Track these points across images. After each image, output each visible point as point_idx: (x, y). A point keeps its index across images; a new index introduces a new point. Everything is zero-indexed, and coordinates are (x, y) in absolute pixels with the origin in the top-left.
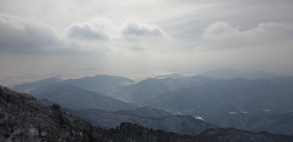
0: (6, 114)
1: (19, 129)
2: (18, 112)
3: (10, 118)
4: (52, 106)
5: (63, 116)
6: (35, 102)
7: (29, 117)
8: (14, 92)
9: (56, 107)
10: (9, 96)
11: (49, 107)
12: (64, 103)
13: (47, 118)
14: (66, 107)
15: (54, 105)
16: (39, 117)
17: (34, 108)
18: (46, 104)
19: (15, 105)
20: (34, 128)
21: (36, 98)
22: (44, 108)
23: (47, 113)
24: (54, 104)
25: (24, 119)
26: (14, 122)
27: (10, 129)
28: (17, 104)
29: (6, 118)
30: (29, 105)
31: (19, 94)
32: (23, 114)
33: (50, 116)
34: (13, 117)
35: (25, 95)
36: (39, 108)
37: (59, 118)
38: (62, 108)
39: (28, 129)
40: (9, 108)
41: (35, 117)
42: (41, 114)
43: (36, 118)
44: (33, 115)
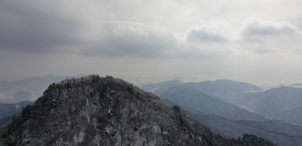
0: (136, 110)
1: (145, 125)
2: (145, 109)
3: (138, 113)
4: (173, 107)
5: (183, 118)
6: (158, 101)
7: (154, 115)
8: (142, 91)
9: (176, 108)
10: (138, 94)
11: (170, 108)
12: (184, 105)
13: (168, 118)
14: (185, 109)
15: (175, 106)
16: (162, 116)
17: (158, 107)
18: (167, 104)
19: (143, 103)
20: (157, 126)
21: (159, 98)
22: (166, 108)
23: (168, 113)
24: (175, 105)
25: (149, 117)
26: (142, 118)
27: (138, 124)
28: (144, 102)
29: (136, 114)
30: (154, 104)
31: (146, 93)
32: (148, 111)
33: (171, 117)
34: (141, 113)
35: (150, 95)
36: (162, 107)
37: (180, 120)
38: (182, 110)
39: (152, 126)
40: (138, 104)
41: (158, 115)
42: (163, 114)
43: (159, 117)
44: (157, 113)
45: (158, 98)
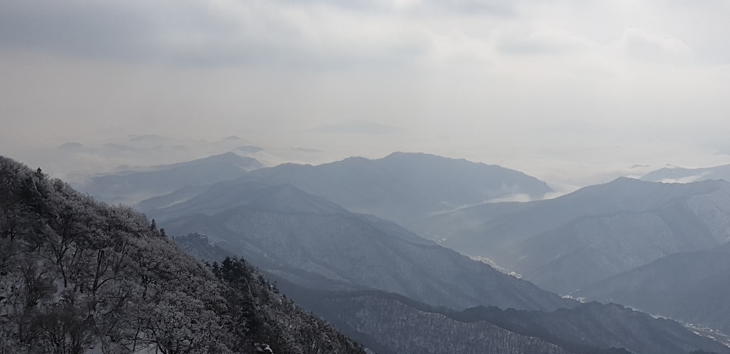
0: (58, 283)
1: (100, 344)
2: (97, 277)
3: (69, 298)
4: (220, 265)
5: (258, 308)
6: (158, 243)
7: (137, 301)
8: (88, 203)
9: (234, 271)
10: (69, 216)
11: (207, 268)
12: (266, 255)
13: (199, 310)
14: (270, 271)
15: (227, 262)
16: (172, 302)
17: (156, 267)
18: (197, 256)
19: (90, 251)
20: (151, 345)
21: (162, 230)
22: (191, 272)
23: (199, 290)
24: (228, 259)
25: (117, 309)
26: (84, 316)
27: (68, 340)
28: (95, 248)
29: (58, 298)
30: (138, 255)
31: (103, 212)
32: (114, 286)
33: (211, 305)
34: (81, 297)
35: (123, 218)
36: (173, 268)
37: (245, 315)
38: (255, 276)
39: (131, 347)
40: (68, 259)
41: (157, 303)
42: (178, 295)
43: (162, 308)
44: (151, 292)
45: (158, 229)
